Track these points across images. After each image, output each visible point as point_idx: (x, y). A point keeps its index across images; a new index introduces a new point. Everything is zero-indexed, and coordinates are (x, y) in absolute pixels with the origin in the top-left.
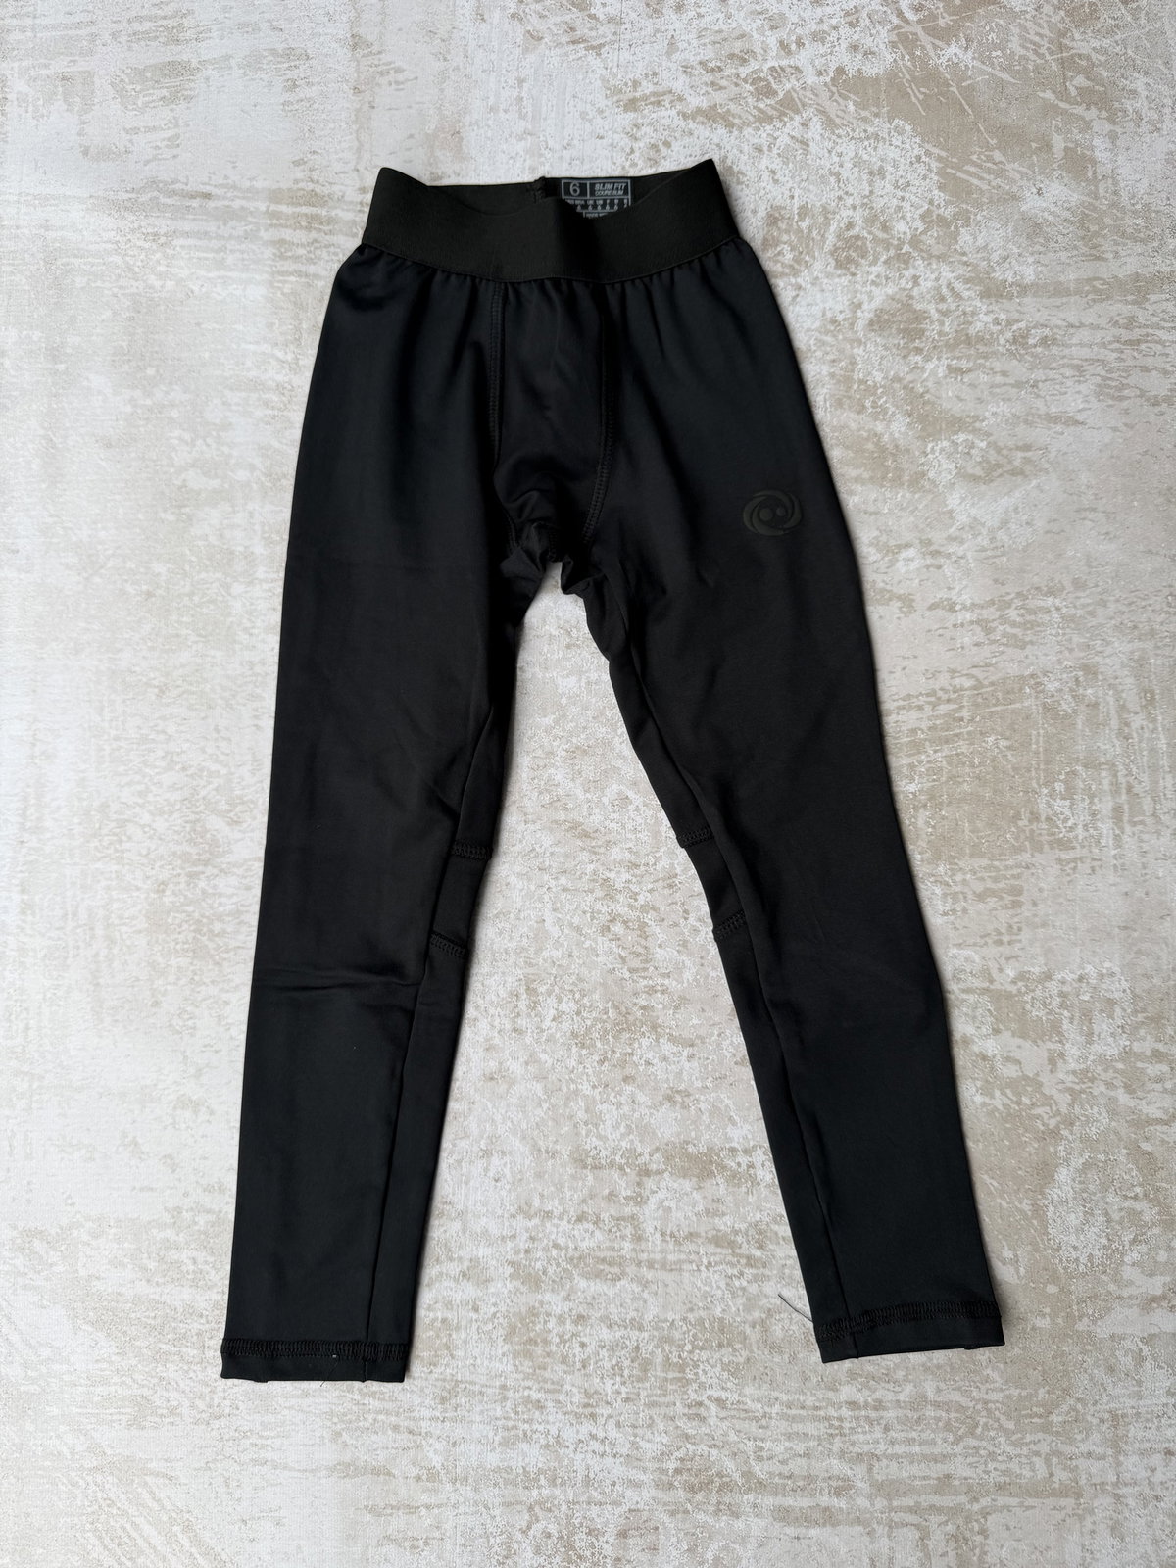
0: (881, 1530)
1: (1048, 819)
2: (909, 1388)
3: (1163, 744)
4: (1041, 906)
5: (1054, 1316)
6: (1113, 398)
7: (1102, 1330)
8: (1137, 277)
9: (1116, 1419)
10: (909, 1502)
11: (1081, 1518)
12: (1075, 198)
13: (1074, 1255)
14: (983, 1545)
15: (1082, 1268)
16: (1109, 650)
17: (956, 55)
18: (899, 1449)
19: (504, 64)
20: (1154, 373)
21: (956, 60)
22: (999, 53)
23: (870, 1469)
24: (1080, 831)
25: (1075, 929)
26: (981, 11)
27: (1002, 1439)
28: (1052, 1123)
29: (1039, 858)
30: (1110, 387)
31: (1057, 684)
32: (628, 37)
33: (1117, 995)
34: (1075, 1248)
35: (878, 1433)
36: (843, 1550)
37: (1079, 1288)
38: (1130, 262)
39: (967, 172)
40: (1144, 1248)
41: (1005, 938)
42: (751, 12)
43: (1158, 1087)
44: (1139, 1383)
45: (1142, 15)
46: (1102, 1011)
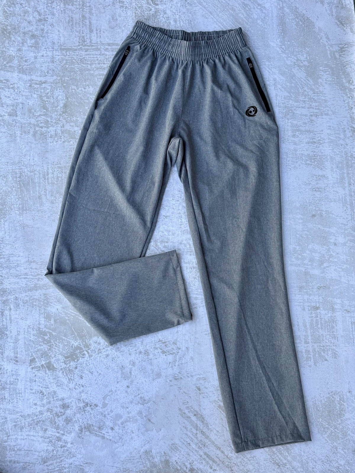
0: (99, 42)
1: (63, 172)
2: (93, 67)
3: (37, 188)
4: (65, 155)
5: (65, 80)
6: (44, 262)
7: (55, 77)
8: (36, 290)
9: (53, 62)
10: (93, 47)
11: (60, 45)
12: (49, 309)
13: (60, 91)
14: (80, 40)
15: (59, 88)
16: (48, 207)
18: (95, 56)
19: (181, 336)
20: (34, 268)
22: (65, 344)
23: (101, 53)
24: (56, 171)
25: (58, 151)
26: (69, 354)
27: (75, 58)
28: (64, 115)
29: (65, 165)
30: (44, 264)
31: (59, 200)
32: (153, 344)
33: (50, 139)
34: (60, 92)
35: (99, 59)
36: (106, 39)
37: (60, 85)
38: (37, 294)
39: (74, 314)
40: (46, 92)
41: (72, 149)
42: (123, 352)
43: (42, 121)
44: (48, 68)
45: (30, 355)
46: (53, 136)
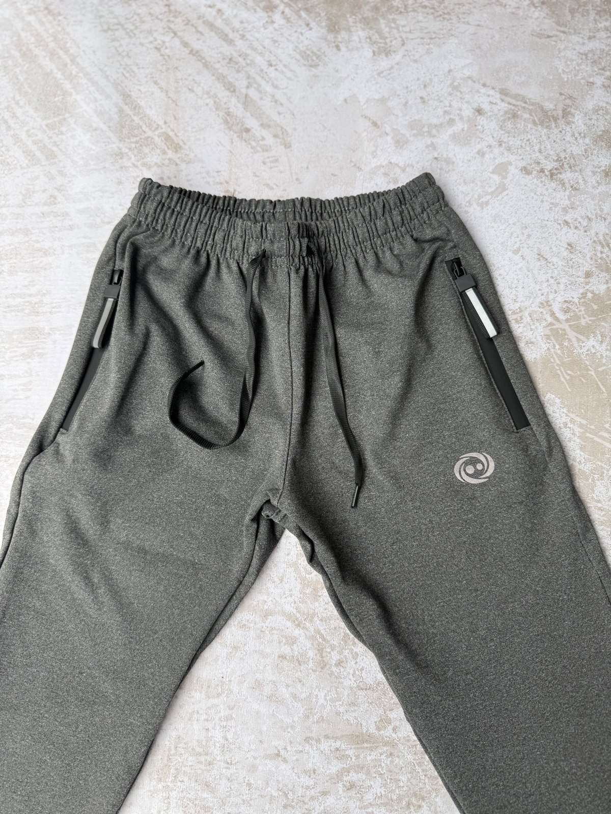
17: (593, 346)
21: (594, 351)
